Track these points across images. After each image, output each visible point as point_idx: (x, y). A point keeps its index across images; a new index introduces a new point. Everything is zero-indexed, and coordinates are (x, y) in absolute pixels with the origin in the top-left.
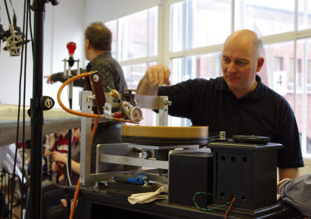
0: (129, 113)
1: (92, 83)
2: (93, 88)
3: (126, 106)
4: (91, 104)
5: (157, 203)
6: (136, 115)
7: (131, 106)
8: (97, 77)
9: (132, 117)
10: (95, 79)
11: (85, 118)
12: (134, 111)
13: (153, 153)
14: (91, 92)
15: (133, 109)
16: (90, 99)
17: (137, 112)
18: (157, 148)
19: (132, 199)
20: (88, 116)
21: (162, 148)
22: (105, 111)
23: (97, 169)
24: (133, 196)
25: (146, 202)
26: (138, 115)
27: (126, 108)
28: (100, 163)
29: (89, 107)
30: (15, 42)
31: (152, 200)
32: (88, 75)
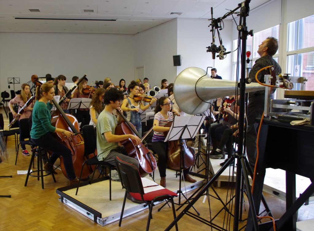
0: (287, 85)
1: (270, 71)
2: (271, 73)
3: (286, 81)
4: (270, 81)
5: (305, 125)
6: (290, 86)
7: (288, 82)
8: (273, 68)
9: (289, 87)
10: (272, 69)
11: (268, 87)
12: (290, 84)
13: (302, 103)
14: (270, 75)
15: (289, 83)
16: (270, 78)
17: (291, 84)
18: (305, 101)
19: (293, 123)
20: (269, 86)
21: (307, 101)
22: (277, 84)
23: (271, 111)
24: (293, 122)
25: (300, 124)
26: (292, 86)
27: (286, 83)
28: (272, 108)
29: (269, 82)
30: (223, 53)
31: (303, 124)
32: (269, 67)
